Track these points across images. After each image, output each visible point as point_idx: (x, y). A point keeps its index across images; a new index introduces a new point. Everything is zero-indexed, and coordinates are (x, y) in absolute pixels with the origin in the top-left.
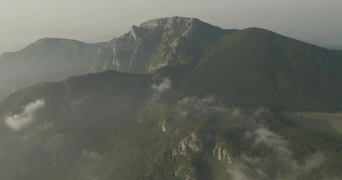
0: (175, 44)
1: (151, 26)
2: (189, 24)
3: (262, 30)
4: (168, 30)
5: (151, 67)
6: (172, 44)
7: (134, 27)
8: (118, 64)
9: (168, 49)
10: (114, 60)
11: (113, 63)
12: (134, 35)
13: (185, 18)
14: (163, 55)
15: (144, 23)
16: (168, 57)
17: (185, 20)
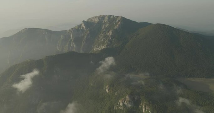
0: (110, 33)
1: (95, 21)
2: (119, 21)
3: (164, 25)
4: (105, 24)
5: (95, 48)
6: (108, 34)
7: (84, 21)
8: (74, 46)
9: (106, 37)
10: (72, 43)
11: (72, 45)
12: (84, 27)
13: (115, 16)
14: (103, 40)
15: (90, 18)
16: (107, 42)
17: (116, 18)
